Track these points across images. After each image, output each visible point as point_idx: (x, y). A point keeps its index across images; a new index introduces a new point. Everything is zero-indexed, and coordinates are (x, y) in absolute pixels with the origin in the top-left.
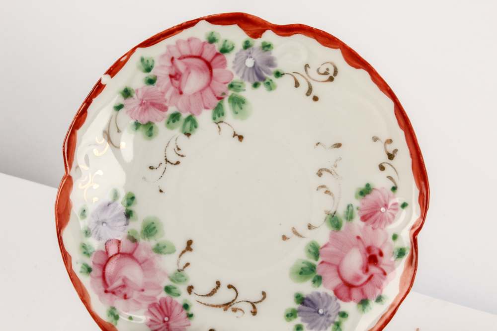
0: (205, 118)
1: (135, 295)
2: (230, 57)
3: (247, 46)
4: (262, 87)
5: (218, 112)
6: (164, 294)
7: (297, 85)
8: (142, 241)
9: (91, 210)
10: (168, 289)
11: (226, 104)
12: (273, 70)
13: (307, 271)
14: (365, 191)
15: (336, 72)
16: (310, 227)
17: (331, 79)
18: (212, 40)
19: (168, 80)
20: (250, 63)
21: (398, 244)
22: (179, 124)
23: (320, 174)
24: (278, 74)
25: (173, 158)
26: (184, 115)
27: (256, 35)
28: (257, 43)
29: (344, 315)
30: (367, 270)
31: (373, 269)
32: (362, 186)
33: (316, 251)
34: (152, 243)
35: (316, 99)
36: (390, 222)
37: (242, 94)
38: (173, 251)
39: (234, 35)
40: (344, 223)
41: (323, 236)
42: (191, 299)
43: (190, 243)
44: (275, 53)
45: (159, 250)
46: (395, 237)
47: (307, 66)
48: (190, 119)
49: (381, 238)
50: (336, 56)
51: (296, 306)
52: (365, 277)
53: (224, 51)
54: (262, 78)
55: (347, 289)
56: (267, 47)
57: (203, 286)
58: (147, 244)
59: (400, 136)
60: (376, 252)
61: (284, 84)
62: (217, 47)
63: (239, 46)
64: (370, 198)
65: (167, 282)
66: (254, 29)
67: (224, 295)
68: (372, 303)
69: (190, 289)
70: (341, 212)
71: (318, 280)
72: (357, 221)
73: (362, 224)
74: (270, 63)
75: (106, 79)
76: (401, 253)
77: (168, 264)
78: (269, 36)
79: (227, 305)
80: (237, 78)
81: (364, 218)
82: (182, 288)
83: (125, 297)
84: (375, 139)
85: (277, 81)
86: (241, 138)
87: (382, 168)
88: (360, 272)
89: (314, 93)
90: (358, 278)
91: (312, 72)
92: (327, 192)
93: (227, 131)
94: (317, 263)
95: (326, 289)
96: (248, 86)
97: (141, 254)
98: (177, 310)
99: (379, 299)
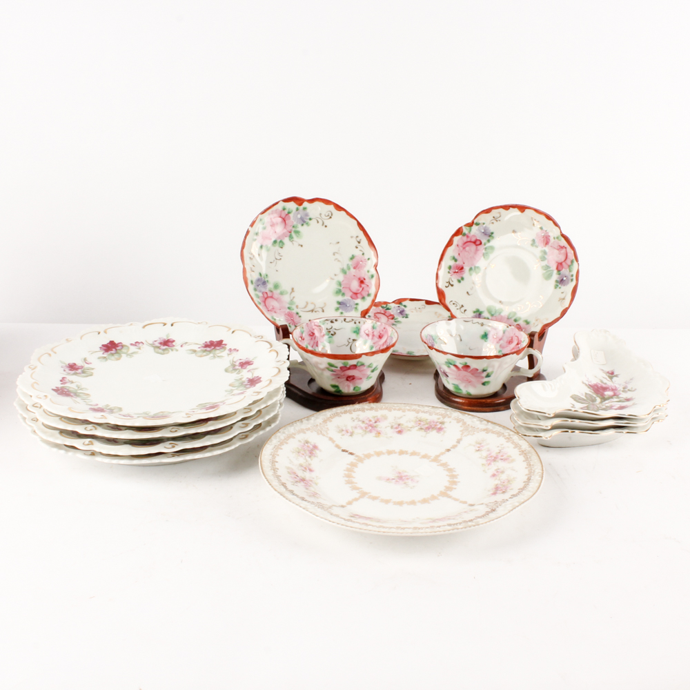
0: (286, 240)
1: (278, 311)
2: (291, 215)
3: (297, 209)
4: (305, 225)
5: (291, 237)
6: (288, 310)
7: (318, 222)
8: (274, 291)
9: (254, 281)
10: (289, 308)
11: (293, 233)
12: (308, 218)
13: (338, 292)
14: (352, 258)
15: (332, 215)
16: (335, 275)
17: (331, 217)
18: (284, 209)
19: (270, 227)
20: (299, 216)
21: (370, 274)
22: (277, 244)
23: (334, 254)
24: (310, 219)
25: (278, 258)
26: (278, 241)
27: (300, 205)
28: (301, 208)
29: (357, 304)
30: (361, 286)
31: (363, 285)
32: (351, 256)
33: (340, 284)
34: (278, 291)
35: (326, 226)
36: (365, 266)
37: (298, 229)
38: (287, 293)
39: (292, 206)
40: (348, 271)
41: (341, 277)
42: (298, 311)
43: (293, 289)
44: (308, 211)
45: (282, 293)
46: (368, 271)
47: (321, 214)
48: (281, 242)
49: (363, 273)
50: (331, 207)
51: (338, 306)
52: (361, 289)
53: (289, 213)
54: (304, 222)
55: (355, 295)
56: (305, 209)
57: (302, 305)
58: (276, 292)
59: (361, 233)
60: (362, 279)
61: (313, 222)
62: (286, 212)
63: (294, 210)
64: (355, 260)
65: (288, 306)
66: (300, 202)
67: (310, 307)
68: (366, 297)
69: (297, 307)
70: (345, 267)
71: (343, 294)
72: (352, 270)
73: (354, 270)
74: (307, 215)
75: (250, 229)
76: (372, 276)
77: (286, 298)
78: (305, 204)
79: (312, 311)
80: (295, 223)
81: (355, 268)
82: (294, 307)
83: (275, 312)
84: (352, 237)
85: (310, 222)
86: (302, 246)
87: (357, 247)
88: (359, 288)
89: (325, 224)
90: (358, 290)
91: (323, 216)
92: (339, 261)
93: (296, 244)
94: (341, 288)
95: (347, 297)
96: (299, 226)
97: (276, 296)
98: (295, 315)
99: (369, 295)
